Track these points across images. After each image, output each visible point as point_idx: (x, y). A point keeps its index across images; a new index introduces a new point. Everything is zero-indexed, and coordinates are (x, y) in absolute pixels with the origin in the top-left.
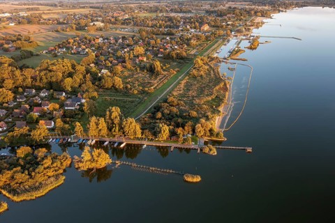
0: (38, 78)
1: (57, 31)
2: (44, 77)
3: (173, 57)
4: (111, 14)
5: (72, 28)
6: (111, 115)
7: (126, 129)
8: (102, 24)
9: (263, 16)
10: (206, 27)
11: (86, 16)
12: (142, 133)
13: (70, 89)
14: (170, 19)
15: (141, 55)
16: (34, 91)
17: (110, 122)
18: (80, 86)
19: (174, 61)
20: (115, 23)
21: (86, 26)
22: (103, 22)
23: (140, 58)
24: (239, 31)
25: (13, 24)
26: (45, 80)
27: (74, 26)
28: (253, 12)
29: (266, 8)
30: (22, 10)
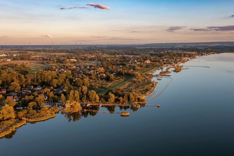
0: (36, 80)
1: (43, 63)
2: (40, 79)
3: (122, 74)
4: (82, 55)
5: (54, 61)
6: (82, 89)
7: (91, 96)
8: (75, 60)
9: (189, 57)
10: (148, 62)
11: (64, 56)
12: (100, 100)
13: (56, 86)
14: (124, 58)
15: (102, 73)
16: (32, 87)
17: (81, 94)
18: (62, 85)
19: (123, 76)
20: (85, 60)
21: (64, 60)
22: (76, 59)
23: (101, 74)
24: (170, 63)
25: (9, 60)
26: (40, 81)
27: (55, 61)
28: (183, 55)
29: (194, 53)
30: (14, 53)
